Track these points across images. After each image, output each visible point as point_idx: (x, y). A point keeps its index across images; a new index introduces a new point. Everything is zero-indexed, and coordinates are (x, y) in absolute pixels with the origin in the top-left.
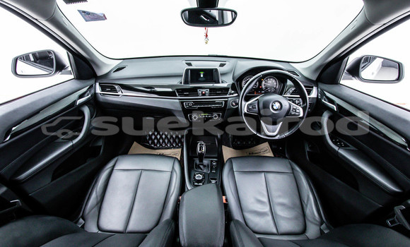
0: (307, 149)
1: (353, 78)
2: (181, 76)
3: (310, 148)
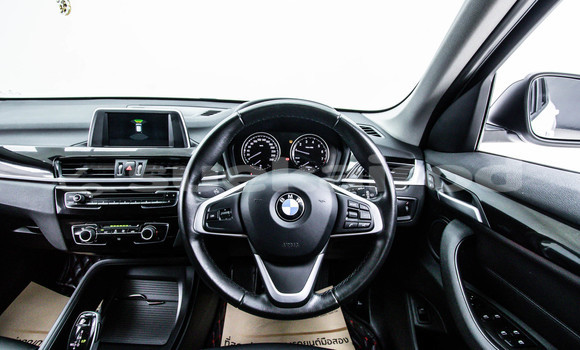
0: (415, 320)
1: (511, 137)
2: (85, 130)
3: (422, 317)
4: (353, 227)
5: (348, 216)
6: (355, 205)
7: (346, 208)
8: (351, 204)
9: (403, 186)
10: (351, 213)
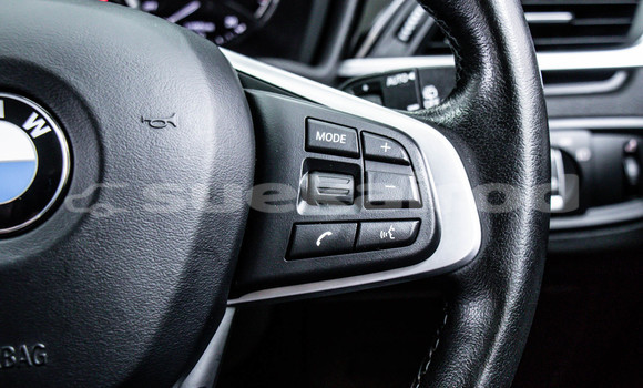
4: (332, 248)
5: (307, 196)
6: (340, 139)
7: (299, 156)
8: (320, 137)
9: (604, 75)
10: (319, 180)
